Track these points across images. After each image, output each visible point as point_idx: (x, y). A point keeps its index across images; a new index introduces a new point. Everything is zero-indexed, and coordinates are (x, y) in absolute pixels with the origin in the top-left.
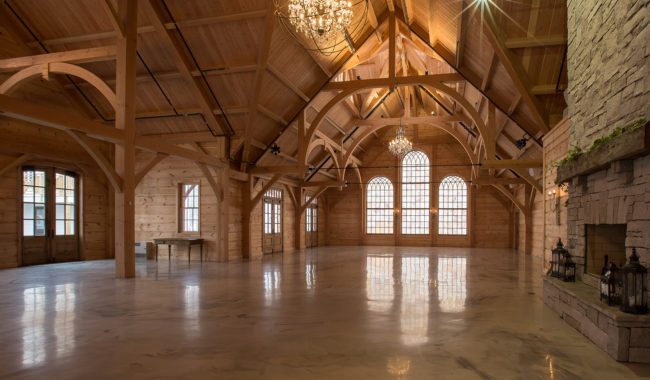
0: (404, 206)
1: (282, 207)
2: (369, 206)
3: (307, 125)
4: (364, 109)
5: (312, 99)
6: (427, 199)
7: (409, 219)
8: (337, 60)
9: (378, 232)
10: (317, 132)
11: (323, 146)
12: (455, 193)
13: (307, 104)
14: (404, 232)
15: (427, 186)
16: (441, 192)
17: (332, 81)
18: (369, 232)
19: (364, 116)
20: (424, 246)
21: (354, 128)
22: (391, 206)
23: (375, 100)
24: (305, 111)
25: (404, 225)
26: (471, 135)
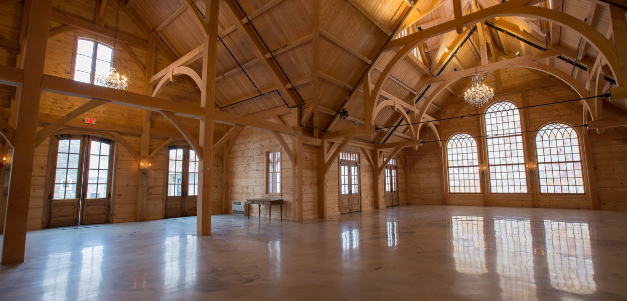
0: (491, 162)
1: (359, 169)
2: (450, 164)
3: (371, 87)
4: (433, 66)
5: (374, 61)
6: (521, 153)
7: (498, 176)
8: (396, 18)
9: (463, 191)
10: (382, 92)
11: (393, 107)
12: (560, 143)
13: (370, 66)
14: (494, 190)
15: (520, 139)
16: (539, 144)
17: (393, 39)
18: (452, 191)
19: (435, 73)
20: (522, 206)
21: (425, 87)
22: (476, 163)
23: (445, 55)
24: (369, 74)
25: (493, 183)
26: (577, 69)
